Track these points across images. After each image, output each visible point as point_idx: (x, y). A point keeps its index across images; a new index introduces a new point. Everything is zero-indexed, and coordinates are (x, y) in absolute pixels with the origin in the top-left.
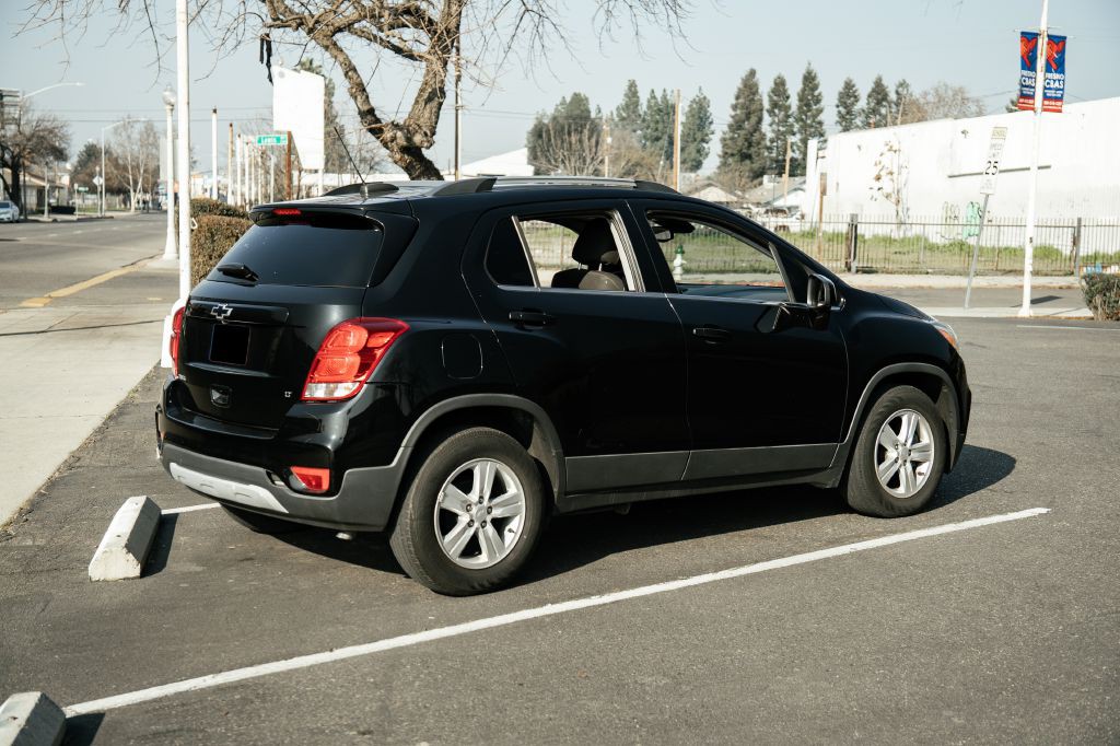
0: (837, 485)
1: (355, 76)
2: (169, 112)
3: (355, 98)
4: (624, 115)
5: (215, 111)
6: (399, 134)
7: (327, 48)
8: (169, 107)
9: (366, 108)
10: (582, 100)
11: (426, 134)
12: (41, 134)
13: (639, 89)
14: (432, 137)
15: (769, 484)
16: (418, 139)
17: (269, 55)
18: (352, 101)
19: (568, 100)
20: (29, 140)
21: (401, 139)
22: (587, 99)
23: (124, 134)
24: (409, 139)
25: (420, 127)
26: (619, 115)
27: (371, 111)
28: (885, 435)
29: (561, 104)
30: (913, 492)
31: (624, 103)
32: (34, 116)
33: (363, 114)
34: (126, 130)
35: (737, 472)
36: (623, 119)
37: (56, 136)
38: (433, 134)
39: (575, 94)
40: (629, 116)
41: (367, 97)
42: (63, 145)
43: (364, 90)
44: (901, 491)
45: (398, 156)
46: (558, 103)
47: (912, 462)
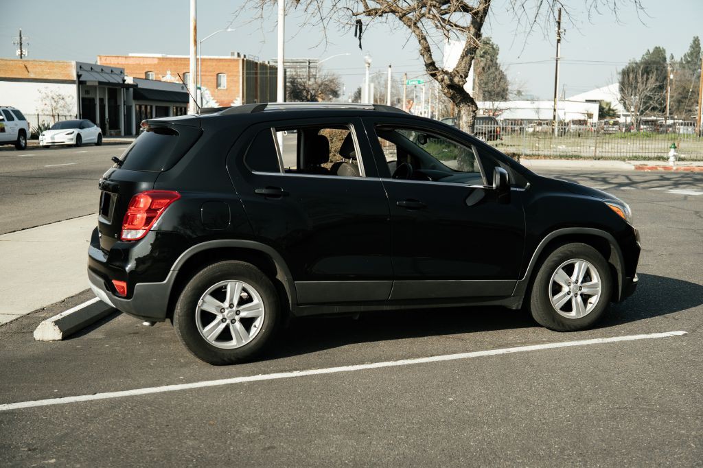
0: (520, 308)
1: (425, 43)
2: (367, 68)
3: (423, 56)
4: (689, 59)
5: (390, 66)
6: (446, 77)
7: (410, 26)
8: (368, 65)
9: (429, 62)
10: (661, 51)
11: (461, 77)
12: (326, 83)
13: (701, 42)
14: (465, 78)
15: (464, 305)
16: (456, 80)
17: (361, 32)
18: (421, 57)
19: (651, 51)
20: (320, 86)
21: (447, 81)
22: (664, 51)
23: (376, 81)
24: (451, 80)
25: (458, 72)
26: (686, 60)
27: (433, 64)
28: (559, 276)
29: (647, 54)
30: (582, 315)
31: (689, 52)
32: (324, 72)
33: (427, 66)
34: (377, 79)
35: (433, 296)
36: (688, 62)
37: (334, 83)
38: (466, 76)
39: (656, 48)
40: (692, 60)
41: (431, 55)
42: (337, 89)
43: (429, 51)
44: (573, 314)
45: (446, 91)
46: (644, 54)
47: (581, 295)
